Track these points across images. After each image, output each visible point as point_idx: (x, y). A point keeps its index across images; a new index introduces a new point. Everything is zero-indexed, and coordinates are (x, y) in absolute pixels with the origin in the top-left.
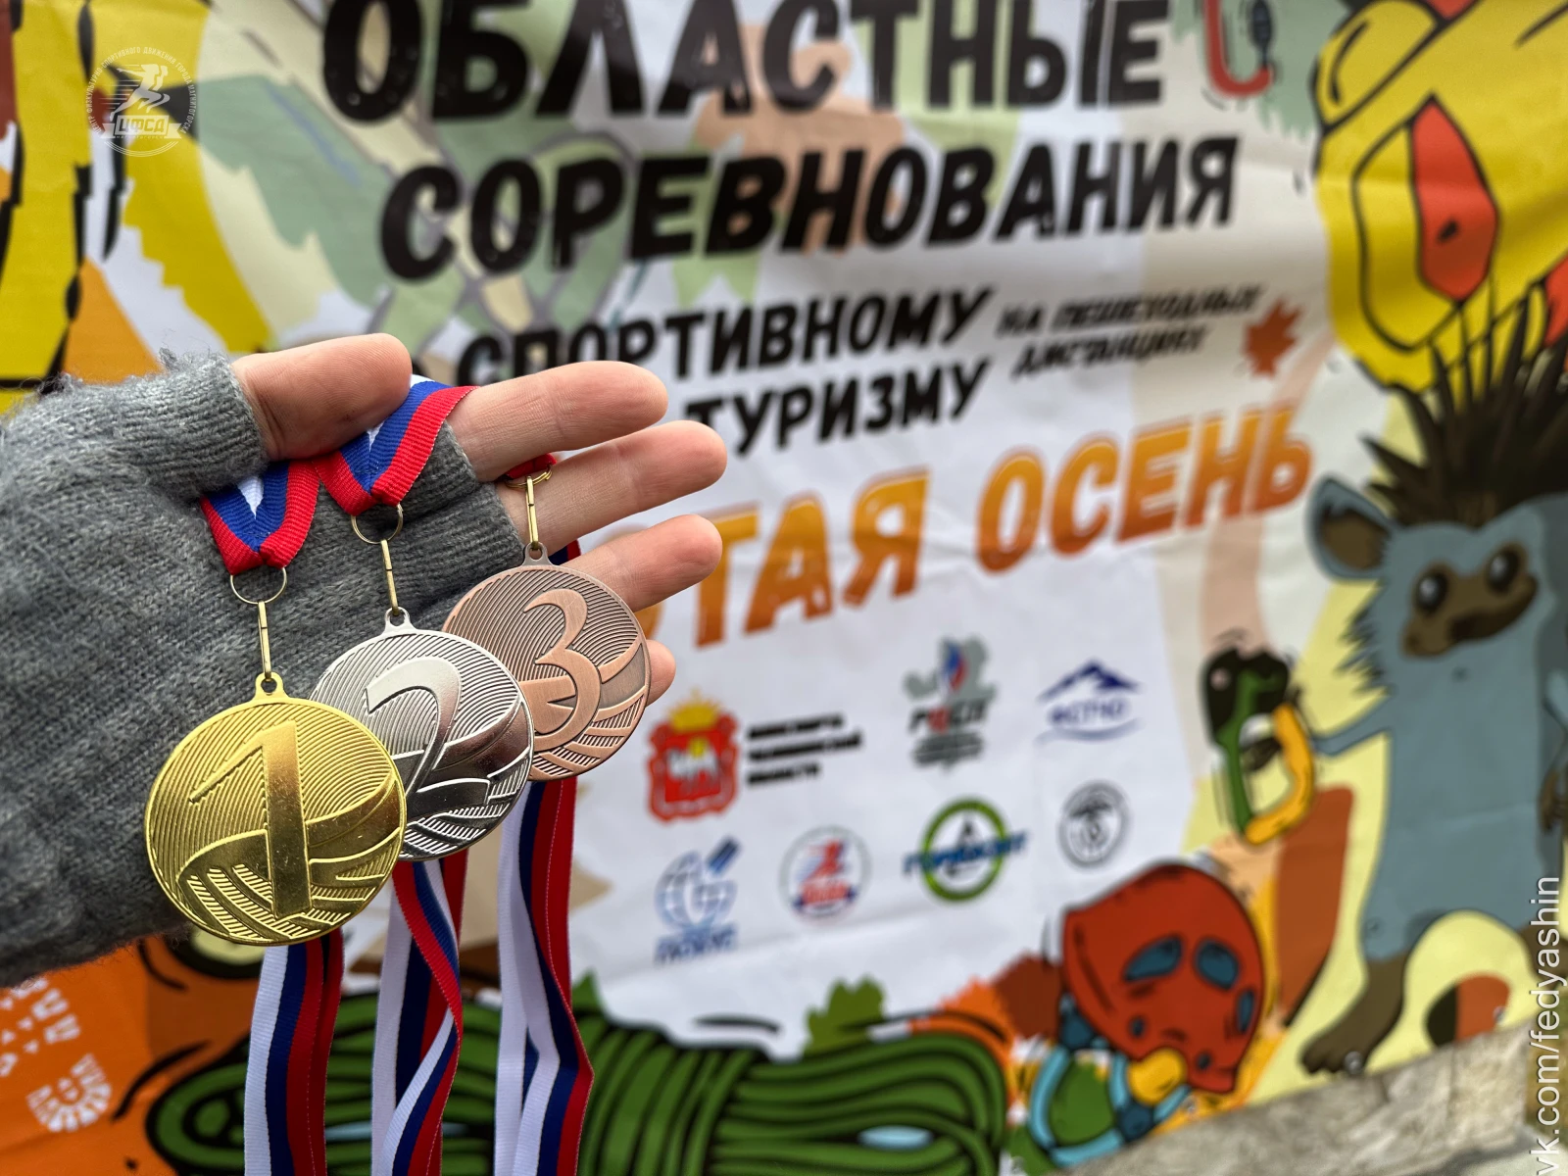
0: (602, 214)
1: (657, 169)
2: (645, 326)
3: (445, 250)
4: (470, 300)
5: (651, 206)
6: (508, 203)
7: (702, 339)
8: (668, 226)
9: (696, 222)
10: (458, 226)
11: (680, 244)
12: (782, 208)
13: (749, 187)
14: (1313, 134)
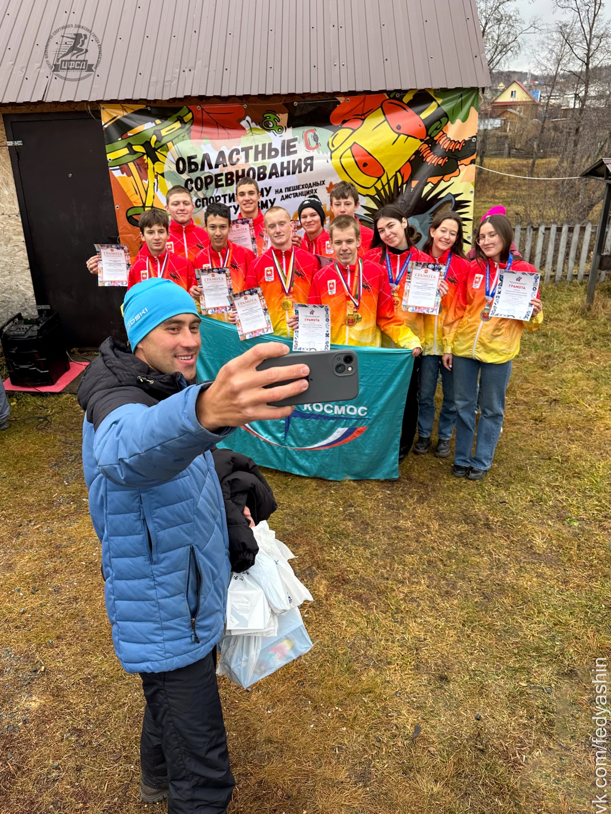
0: (211, 182)
1: (217, 176)
2: (219, 197)
3: (192, 188)
4: (196, 194)
5: (217, 181)
6: (199, 182)
7: (227, 198)
8: (220, 183)
9: (224, 182)
10: (193, 185)
11: (222, 185)
12: (234, 178)
13: (229, 176)
14: (329, 153)
